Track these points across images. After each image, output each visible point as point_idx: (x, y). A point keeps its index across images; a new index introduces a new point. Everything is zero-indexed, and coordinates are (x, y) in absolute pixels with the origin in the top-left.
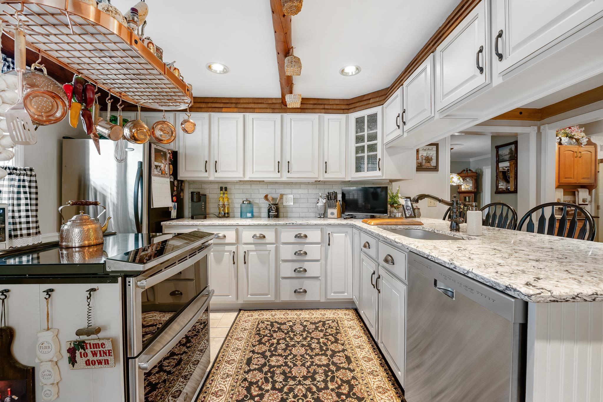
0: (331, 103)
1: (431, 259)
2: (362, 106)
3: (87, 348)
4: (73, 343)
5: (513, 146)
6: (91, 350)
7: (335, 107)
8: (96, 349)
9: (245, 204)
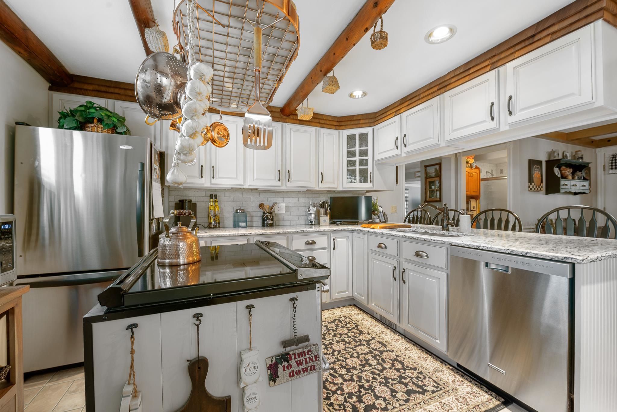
0: (324, 119)
1: (484, 249)
2: (353, 124)
3: (291, 360)
4: (275, 358)
5: (437, 167)
6: (296, 360)
7: (328, 122)
8: (301, 358)
9: (239, 213)
